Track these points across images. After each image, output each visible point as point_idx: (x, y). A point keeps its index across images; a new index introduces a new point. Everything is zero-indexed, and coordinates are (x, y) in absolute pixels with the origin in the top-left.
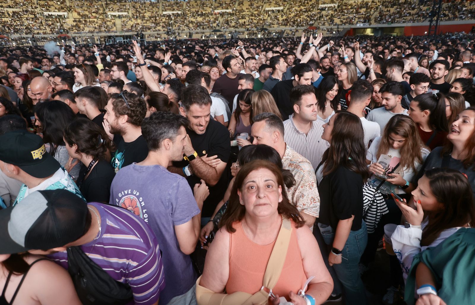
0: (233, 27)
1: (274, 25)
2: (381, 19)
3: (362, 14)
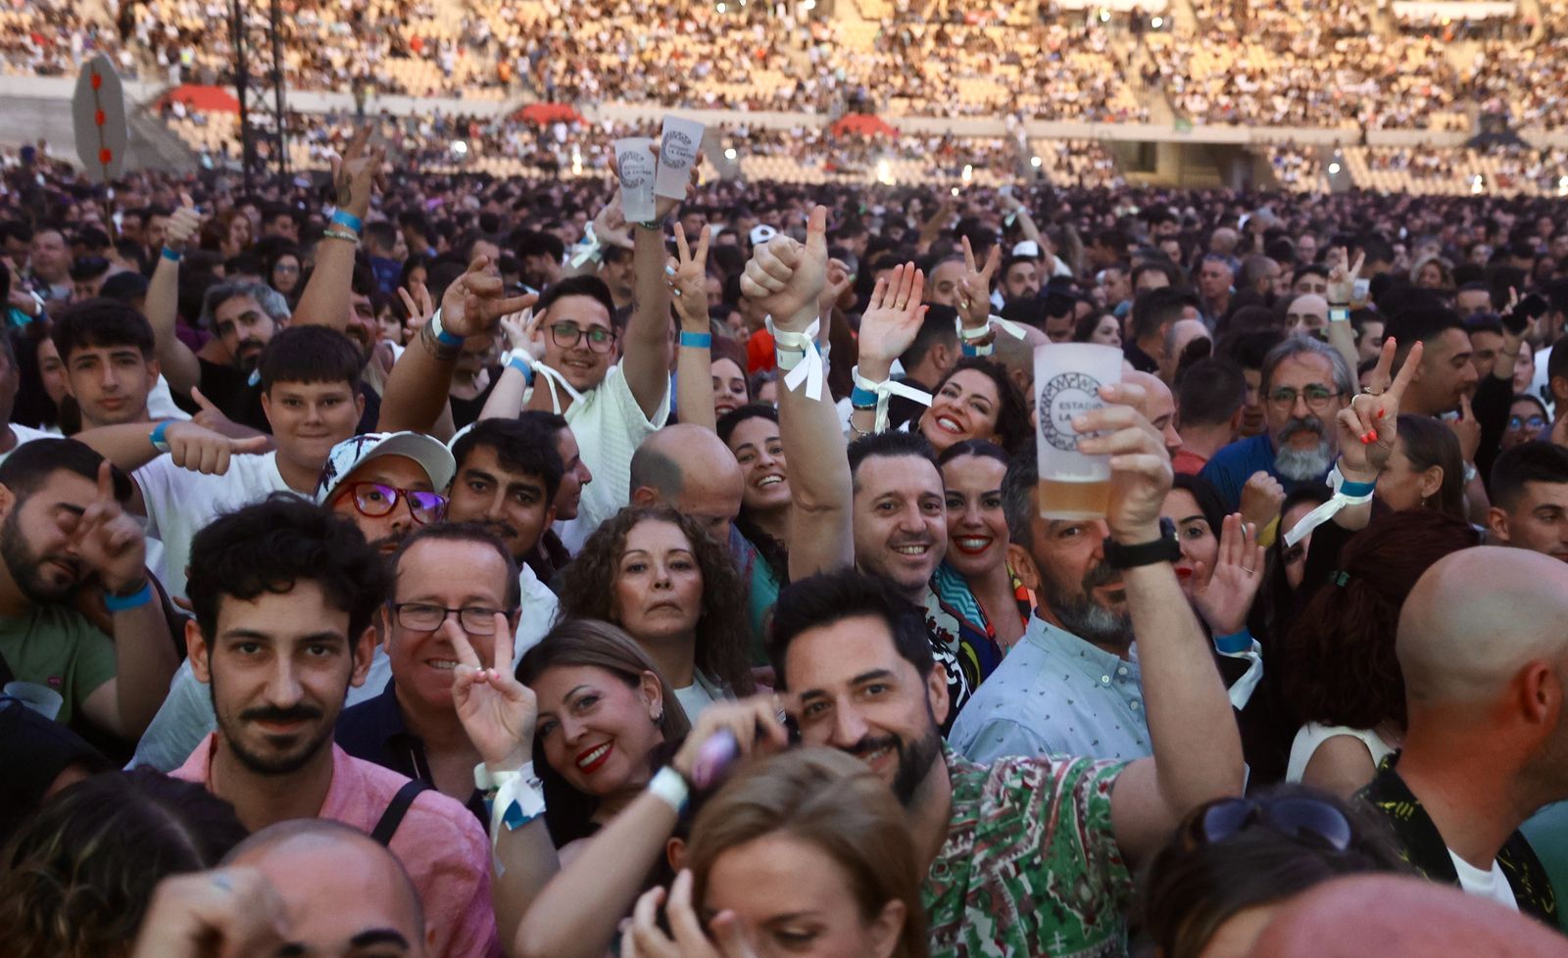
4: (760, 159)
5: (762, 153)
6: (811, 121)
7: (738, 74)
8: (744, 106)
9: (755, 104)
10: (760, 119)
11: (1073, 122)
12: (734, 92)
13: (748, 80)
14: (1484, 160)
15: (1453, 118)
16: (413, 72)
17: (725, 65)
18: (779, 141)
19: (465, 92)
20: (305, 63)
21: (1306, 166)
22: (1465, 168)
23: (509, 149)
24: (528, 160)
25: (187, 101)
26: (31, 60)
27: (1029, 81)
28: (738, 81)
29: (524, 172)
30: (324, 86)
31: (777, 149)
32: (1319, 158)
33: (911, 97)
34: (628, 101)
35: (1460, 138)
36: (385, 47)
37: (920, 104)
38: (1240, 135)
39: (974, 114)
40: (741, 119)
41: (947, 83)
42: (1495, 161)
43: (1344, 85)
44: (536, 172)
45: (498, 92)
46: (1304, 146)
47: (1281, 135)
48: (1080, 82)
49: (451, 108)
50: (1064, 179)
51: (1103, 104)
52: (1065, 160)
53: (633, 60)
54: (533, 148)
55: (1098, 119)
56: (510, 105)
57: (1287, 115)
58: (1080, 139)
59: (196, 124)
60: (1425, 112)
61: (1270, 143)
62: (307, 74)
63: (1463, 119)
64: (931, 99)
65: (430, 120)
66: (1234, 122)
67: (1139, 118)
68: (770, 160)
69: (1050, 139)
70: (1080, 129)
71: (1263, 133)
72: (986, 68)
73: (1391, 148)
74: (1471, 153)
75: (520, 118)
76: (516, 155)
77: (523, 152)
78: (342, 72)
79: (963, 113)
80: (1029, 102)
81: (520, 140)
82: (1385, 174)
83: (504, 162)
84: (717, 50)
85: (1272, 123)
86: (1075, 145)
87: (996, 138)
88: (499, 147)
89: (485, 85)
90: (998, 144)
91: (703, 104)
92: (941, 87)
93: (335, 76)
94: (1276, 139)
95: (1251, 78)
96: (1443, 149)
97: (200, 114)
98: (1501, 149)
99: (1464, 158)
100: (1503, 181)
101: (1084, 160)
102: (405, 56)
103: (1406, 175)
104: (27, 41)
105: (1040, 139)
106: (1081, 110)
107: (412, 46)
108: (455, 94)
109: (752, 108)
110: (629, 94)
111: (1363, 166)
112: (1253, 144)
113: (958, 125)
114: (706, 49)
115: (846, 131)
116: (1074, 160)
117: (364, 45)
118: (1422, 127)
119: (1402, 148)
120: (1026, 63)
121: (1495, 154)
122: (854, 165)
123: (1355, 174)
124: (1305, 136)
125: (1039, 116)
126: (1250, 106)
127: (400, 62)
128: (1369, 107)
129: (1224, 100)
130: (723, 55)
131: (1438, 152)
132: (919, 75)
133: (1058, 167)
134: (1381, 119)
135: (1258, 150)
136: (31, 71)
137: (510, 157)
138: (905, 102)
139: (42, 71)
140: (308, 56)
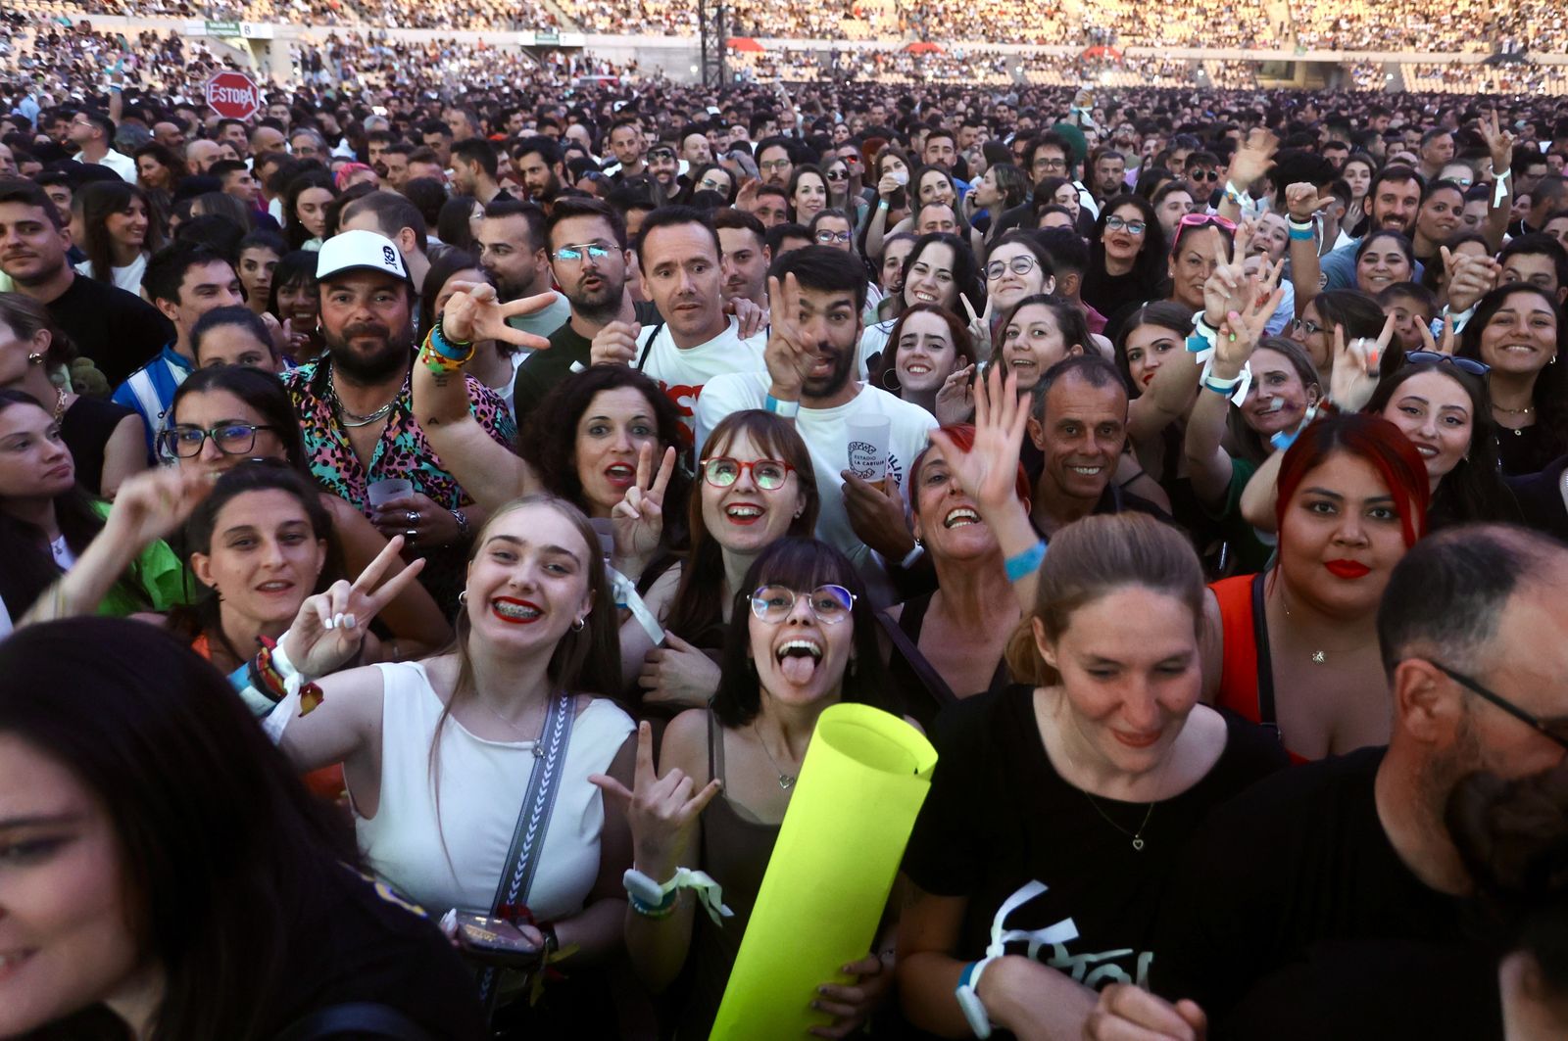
4: (1039, 72)
5: (1042, 70)
6: (1073, 50)
7: (1036, 24)
8: (1035, 42)
9: (1042, 41)
10: (1042, 49)
11: (1231, 49)
12: (1031, 34)
13: (1040, 27)
14: (1495, 72)
15: (1479, 44)
16: (854, 27)
17: (1028, 18)
18: (1052, 61)
19: (880, 37)
20: (798, 24)
21: (1374, 75)
22: (1481, 77)
23: (897, 68)
24: (908, 75)
25: (735, 47)
26: (663, 28)
27: (1208, 25)
28: (1034, 28)
29: (905, 81)
30: (805, 35)
31: (1050, 66)
32: (1384, 69)
33: (1134, 35)
34: (970, 40)
35: (1481, 57)
36: (842, 13)
37: (1139, 39)
38: (1337, 56)
39: (1171, 45)
40: (1031, 49)
41: (1158, 26)
42: (1502, 72)
43: (1412, 25)
44: (911, 81)
45: (898, 37)
46: (1376, 63)
47: (1360, 56)
48: (1241, 25)
49: (870, 47)
50: (1217, 83)
51: (1252, 38)
52: (1221, 72)
53: (977, 17)
54: (912, 68)
55: (1246, 47)
56: (903, 44)
57: (1369, 44)
58: (1233, 60)
59: (738, 59)
60: (1461, 41)
61: (1354, 62)
62: (799, 30)
63: (1486, 45)
64: (1148, 36)
65: (858, 53)
66: (1334, 48)
67: (1273, 47)
68: (1045, 73)
69: (1215, 59)
70: (1235, 54)
71: (1350, 55)
72: (1183, 18)
73: (1432, 64)
74: (1487, 67)
75: (909, 51)
76: (902, 72)
77: (905, 69)
78: (816, 28)
79: (1164, 44)
80: (1207, 37)
81: (906, 64)
82: (1426, 80)
83: (895, 75)
84: (1025, 10)
85: (1359, 49)
86: (1229, 63)
87: (1181, 59)
88: (893, 67)
89: (892, 33)
90: (1182, 63)
91: (1012, 41)
92: (1154, 29)
93: (812, 31)
94: (1358, 59)
95: (1350, 21)
96: (1468, 65)
97: (741, 53)
98: (1509, 65)
99: (1481, 70)
100: (1504, 84)
101: (1234, 72)
102: (852, 18)
103: (1440, 81)
104: (663, 18)
105: (1209, 59)
106: (1238, 42)
107: (856, 13)
108: (874, 39)
109: (1040, 43)
110: (970, 37)
111: (1412, 75)
112: (1344, 62)
113: (1159, 51)
114: (1018, 10)
115: (1092, 56)
116: (1228, 72)
117: (831, 13)
118: (1458, 50)
119: (1440, 64)
120: (1209, 14)
121: (1503, 68)
122: (1093, 75)
123: (1406, 81)
124: (1377, 57)
125: (1211, 46)
126: (1344, 37)
127: (848, 21)
128: (1425, 38)
129: (1329, 35)
130: (1028, 13)
131: (1464, 67)
132: (1143, 23)
133: (1217, 76)
134: (1432, 46)
135: (1346, 66)
136: (662, 33)
137: (898, 72)
138: (1131, 38)
139: (667, 34)
140: (800, 20)
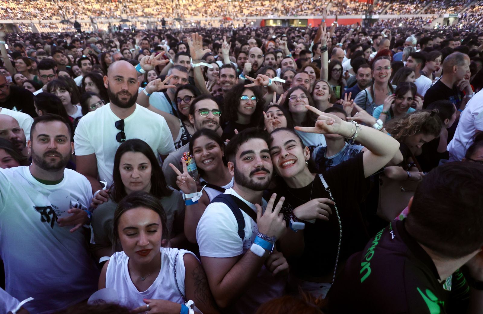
0: (142, 16)
1: (186, 15)
2: (287, 12)
3: (268, 7)
